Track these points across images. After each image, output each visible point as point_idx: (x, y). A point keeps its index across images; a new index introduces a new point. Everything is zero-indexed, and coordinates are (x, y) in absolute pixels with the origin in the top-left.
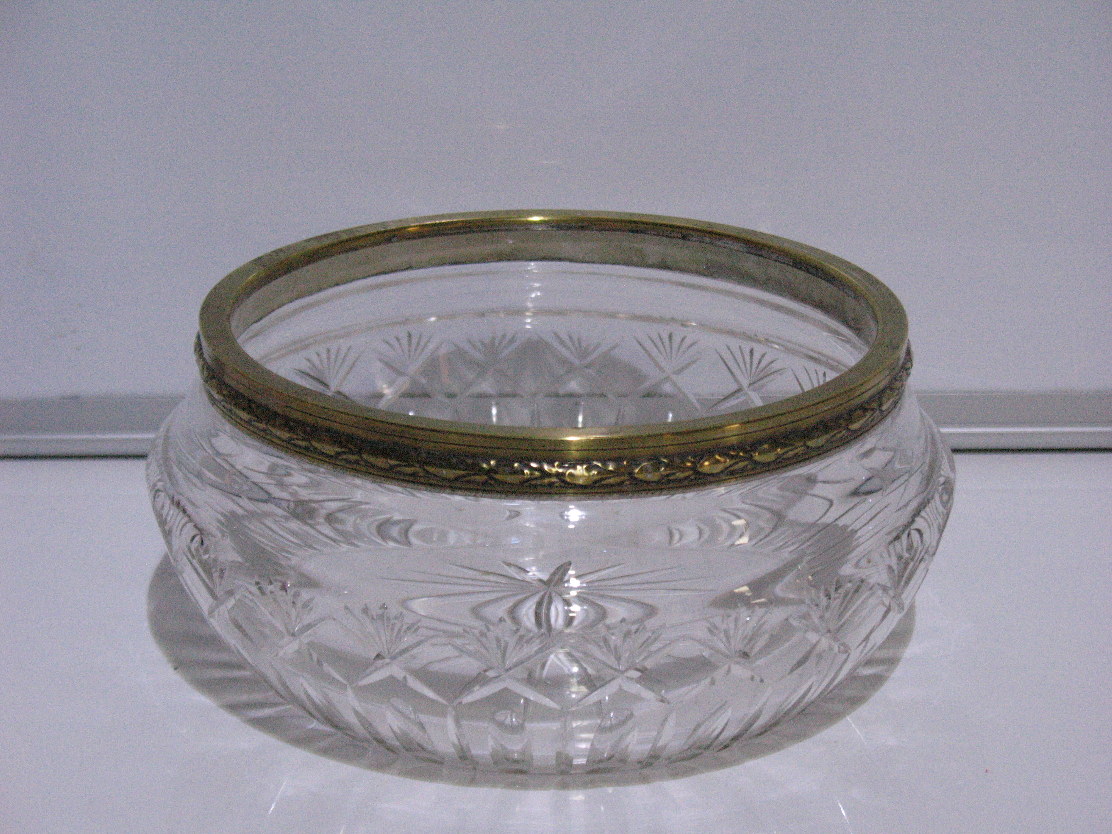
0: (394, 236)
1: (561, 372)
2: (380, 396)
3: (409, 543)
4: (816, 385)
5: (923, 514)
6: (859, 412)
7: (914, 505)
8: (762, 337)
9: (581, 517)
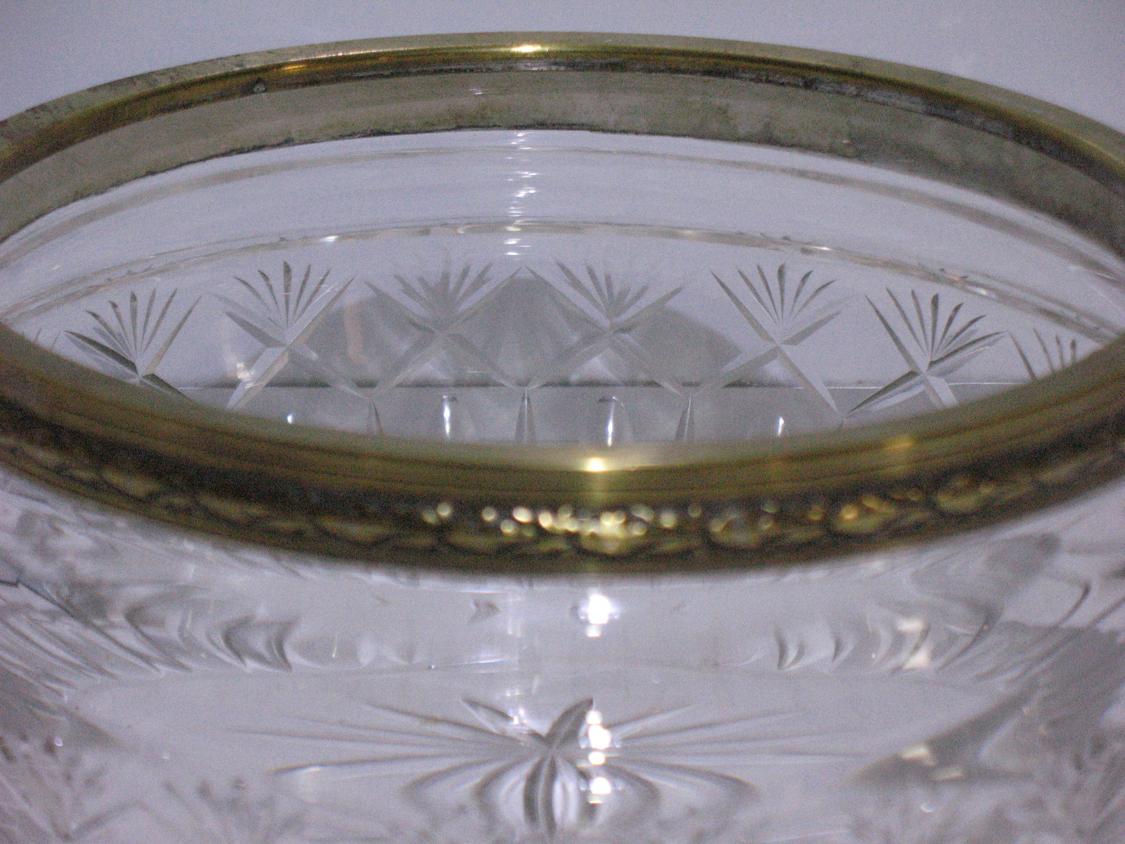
0: (259, 81)
1: (575, 340)
2: (233, 384)
3: (283, 662)
4: (1057, 364)
8: (955, 275)
9: (611, 615)
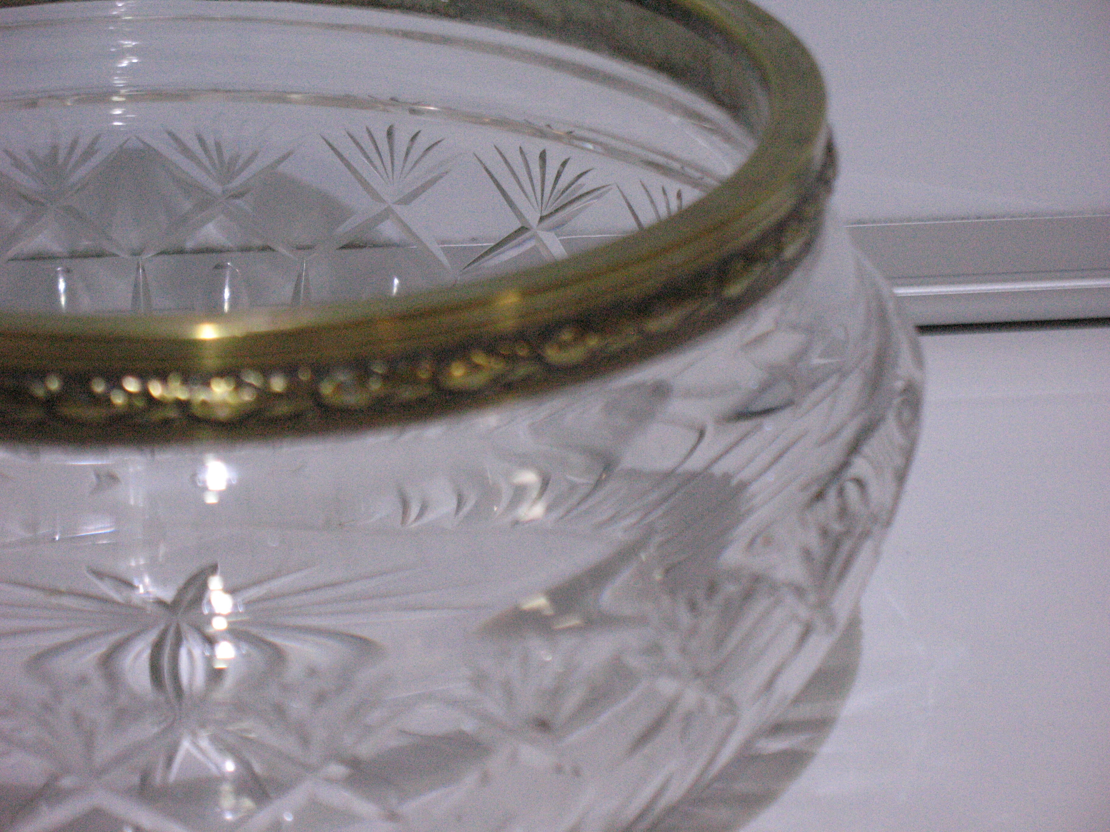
1: (187, 206)
5: (866, 449)
6: (739, 265)
7: (848, 434)
8: (561, 130)
9: (229, 480)
